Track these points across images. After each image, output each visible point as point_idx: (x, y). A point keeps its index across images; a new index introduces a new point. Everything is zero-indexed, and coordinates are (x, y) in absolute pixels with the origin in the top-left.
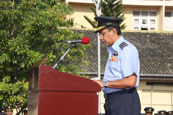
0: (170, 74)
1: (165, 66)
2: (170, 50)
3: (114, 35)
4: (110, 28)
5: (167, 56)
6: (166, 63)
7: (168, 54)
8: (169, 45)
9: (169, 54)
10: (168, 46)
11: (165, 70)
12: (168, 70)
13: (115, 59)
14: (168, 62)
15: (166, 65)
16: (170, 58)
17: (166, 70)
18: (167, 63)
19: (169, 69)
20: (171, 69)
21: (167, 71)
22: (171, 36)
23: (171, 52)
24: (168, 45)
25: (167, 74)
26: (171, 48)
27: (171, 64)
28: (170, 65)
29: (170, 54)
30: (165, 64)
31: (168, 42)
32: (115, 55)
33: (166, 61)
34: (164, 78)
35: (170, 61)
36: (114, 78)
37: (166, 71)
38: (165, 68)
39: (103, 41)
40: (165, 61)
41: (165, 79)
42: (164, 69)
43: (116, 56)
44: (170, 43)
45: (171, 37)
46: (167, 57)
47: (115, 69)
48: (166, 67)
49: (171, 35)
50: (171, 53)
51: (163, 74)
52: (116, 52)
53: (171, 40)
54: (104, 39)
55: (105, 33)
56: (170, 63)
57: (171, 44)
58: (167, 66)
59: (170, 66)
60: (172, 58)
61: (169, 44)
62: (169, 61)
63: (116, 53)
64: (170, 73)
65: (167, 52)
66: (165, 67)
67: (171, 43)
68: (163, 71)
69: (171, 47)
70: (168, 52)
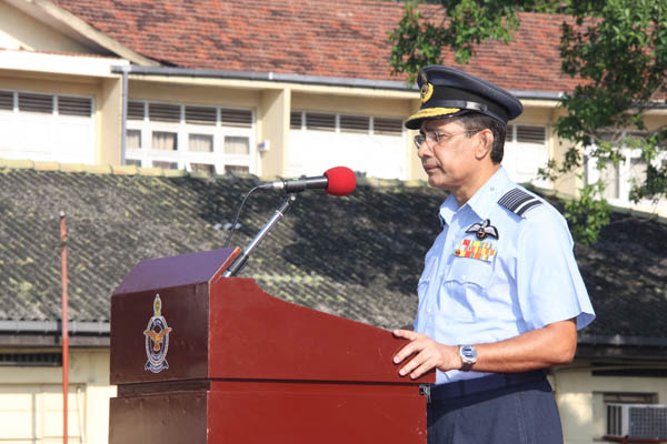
0: (35, 320)
1: (12, 289)
2: (17, 231)
3: (479, 156)
4: (474, 124)
5: (12, 254)
6: (12, 280)
7: (13, 243)
8: (10, 214)
9: (18, 246)
10: (6, 214)
11: (14, 306)
12: (26, 307)
13: (484, 250)
14: (19, 277)
15: (13, 286)
16: (25, 259)
17: (18, 305)
18: (14, 278)
19: (27, 303)
20: (34, 301)
21: (23, 311)
22: (13, 179)
23: (22, 239)
24: (6, 211)
25: (22, 319)
26: (19, 224)
27: (33, 282)
28: (27, 286)
29: (22, 246)
30: (8, 282)
31: (6, 199)
32: (481, 236)
33: (12, 272)
34: (12, 337)
35: (24, 272)
36: (474, 323)
37: (17, 310)
38: (11, 299)
39: (432, 161)
40: (8, 273)
41: (14, 341)
42: (7, 301)
43: (487, 240)
44: (14, 205)
45: (12, 182)
46: (12, 257)
47: (479, 290)
48: (14, 295)
49: (10, 174)
50: (23, 242)
51: (10, 319)
52: (488, 225)
53: (14, 191)
54: (436, 156)
55: (450, 136)
56: (27, 279)
57: (15, 209)
58: (19, 291)
59: (31, 291)
60: (30, 260)
61: (10, 209)
62: (21, 274)
63: (489, 230)
64: (33, 317)
65: (9, 239)
66: (10, 293)
67: (16, 204)
68: (6, 311)
69: (19, 217)
70: (12, 239)
